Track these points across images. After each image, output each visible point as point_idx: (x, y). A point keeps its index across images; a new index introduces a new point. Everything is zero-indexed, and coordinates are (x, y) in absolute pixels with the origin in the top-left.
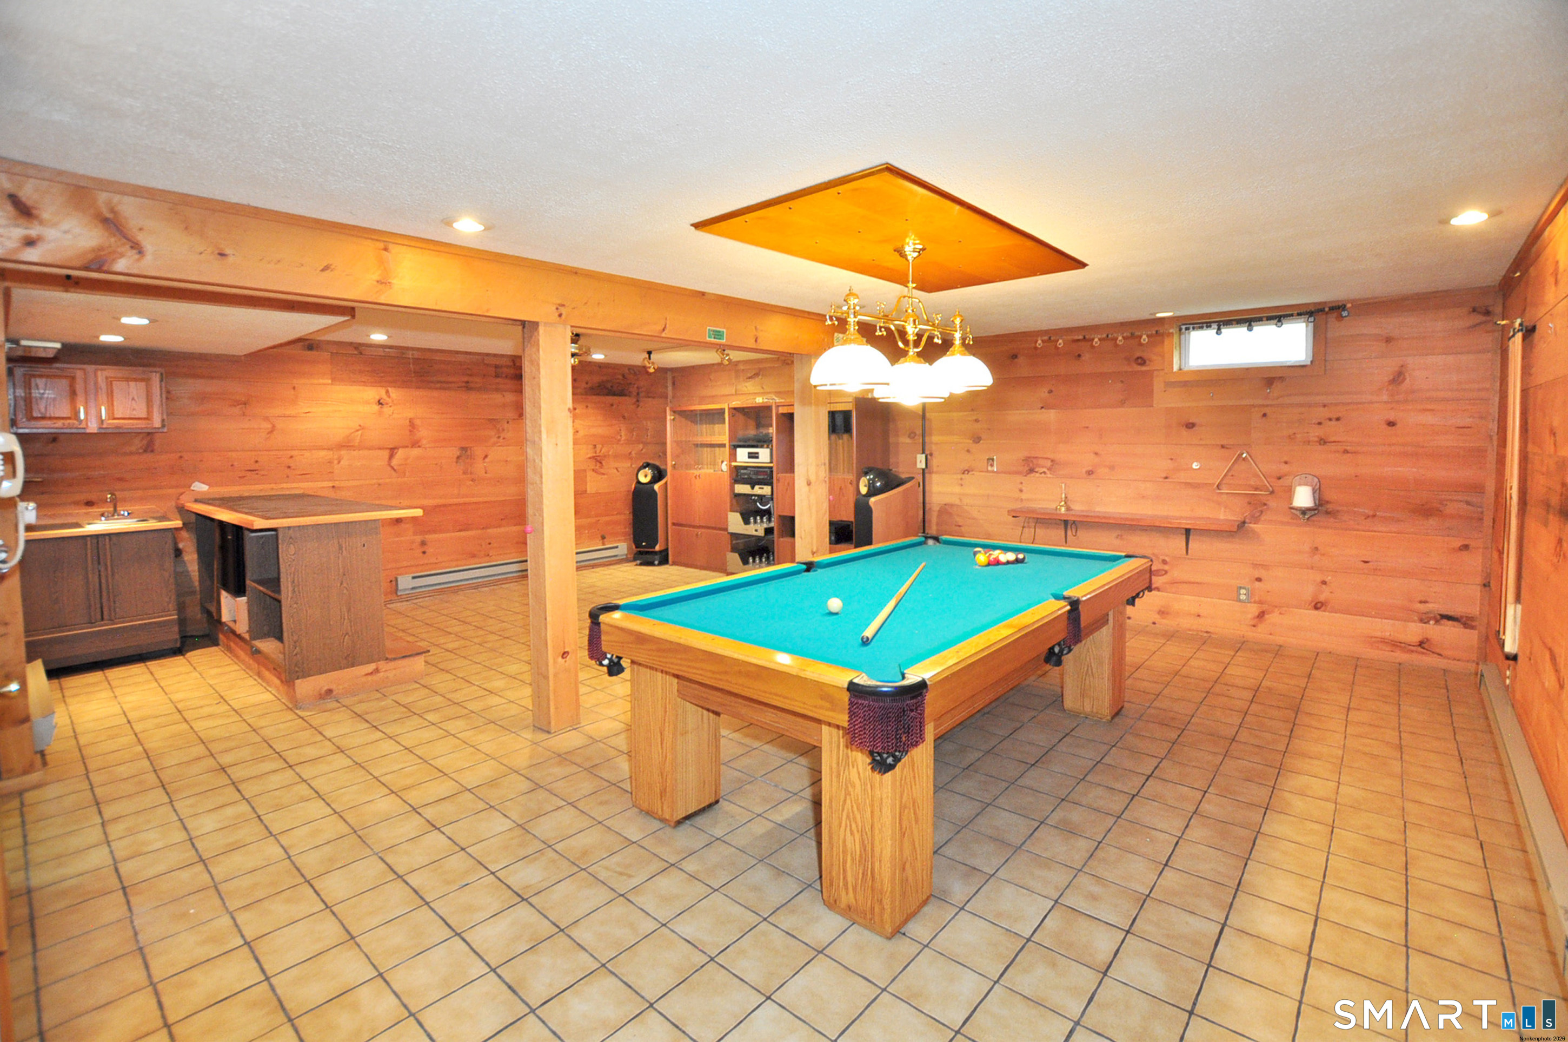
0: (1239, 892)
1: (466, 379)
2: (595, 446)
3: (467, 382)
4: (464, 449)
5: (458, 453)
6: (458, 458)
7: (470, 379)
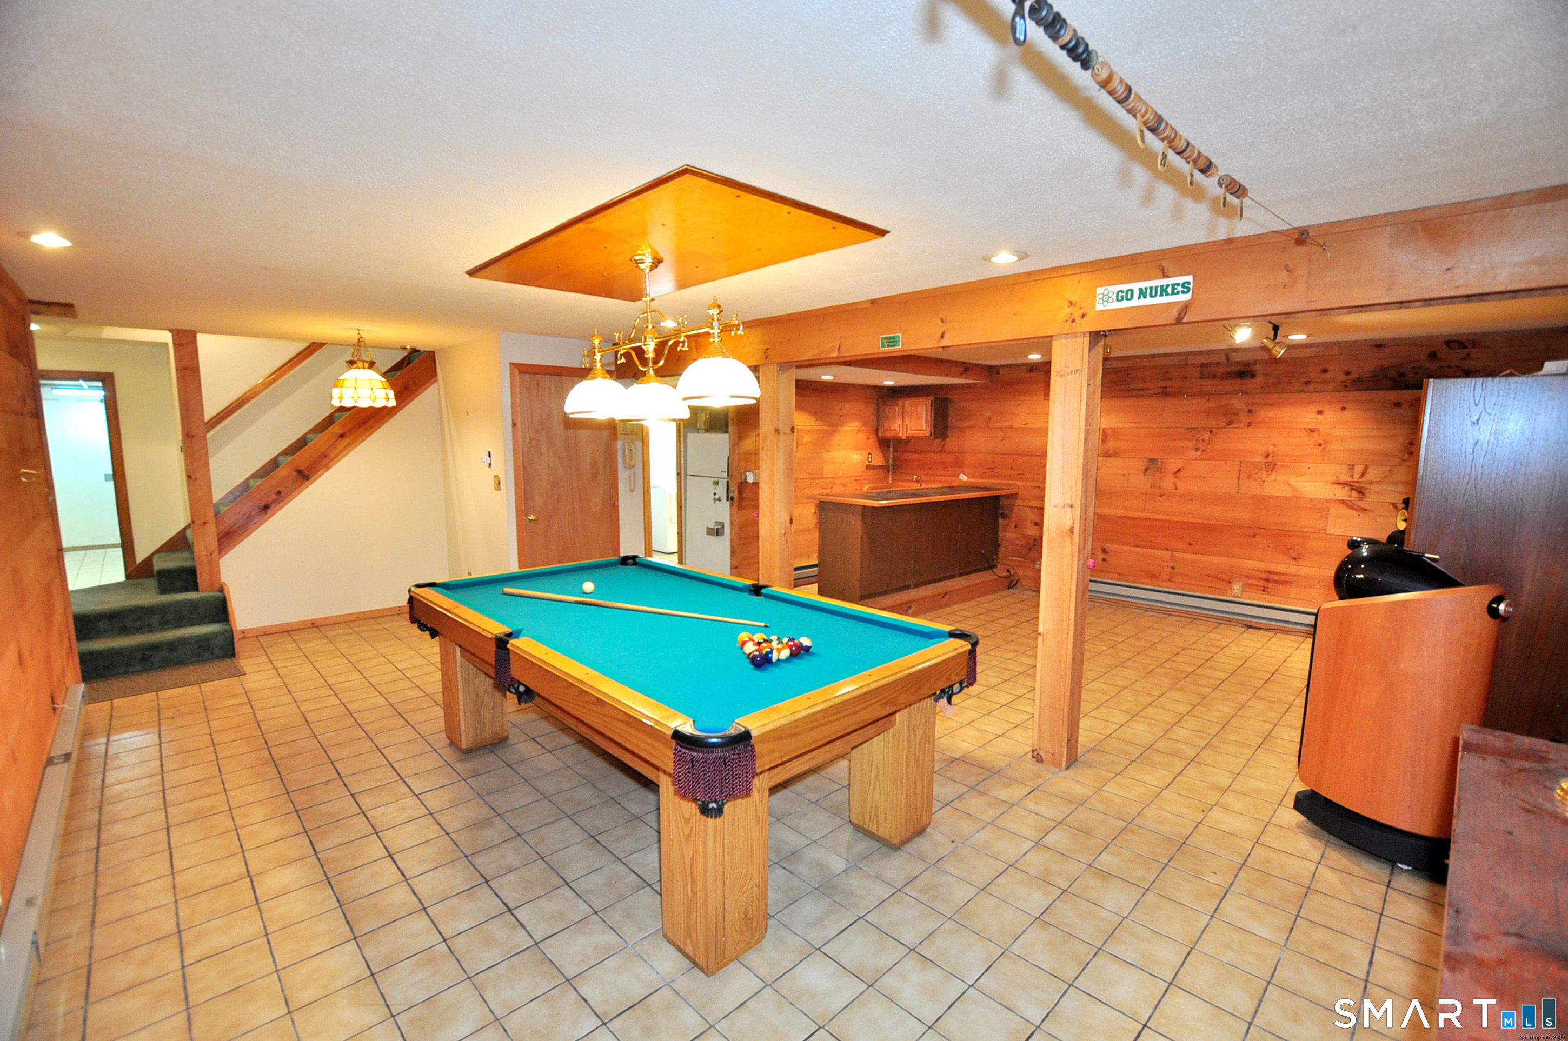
0: (325, 878)
1: (1162, 384)
2: (1352, 467)
3: (1166, 387)
4: (1152, 461)
5: (1147, 464)
6: (1146, 470)
7: (1169, 383)
